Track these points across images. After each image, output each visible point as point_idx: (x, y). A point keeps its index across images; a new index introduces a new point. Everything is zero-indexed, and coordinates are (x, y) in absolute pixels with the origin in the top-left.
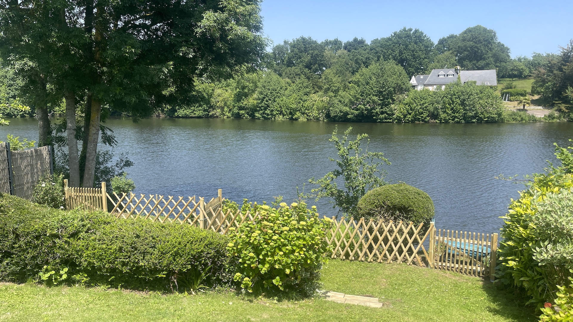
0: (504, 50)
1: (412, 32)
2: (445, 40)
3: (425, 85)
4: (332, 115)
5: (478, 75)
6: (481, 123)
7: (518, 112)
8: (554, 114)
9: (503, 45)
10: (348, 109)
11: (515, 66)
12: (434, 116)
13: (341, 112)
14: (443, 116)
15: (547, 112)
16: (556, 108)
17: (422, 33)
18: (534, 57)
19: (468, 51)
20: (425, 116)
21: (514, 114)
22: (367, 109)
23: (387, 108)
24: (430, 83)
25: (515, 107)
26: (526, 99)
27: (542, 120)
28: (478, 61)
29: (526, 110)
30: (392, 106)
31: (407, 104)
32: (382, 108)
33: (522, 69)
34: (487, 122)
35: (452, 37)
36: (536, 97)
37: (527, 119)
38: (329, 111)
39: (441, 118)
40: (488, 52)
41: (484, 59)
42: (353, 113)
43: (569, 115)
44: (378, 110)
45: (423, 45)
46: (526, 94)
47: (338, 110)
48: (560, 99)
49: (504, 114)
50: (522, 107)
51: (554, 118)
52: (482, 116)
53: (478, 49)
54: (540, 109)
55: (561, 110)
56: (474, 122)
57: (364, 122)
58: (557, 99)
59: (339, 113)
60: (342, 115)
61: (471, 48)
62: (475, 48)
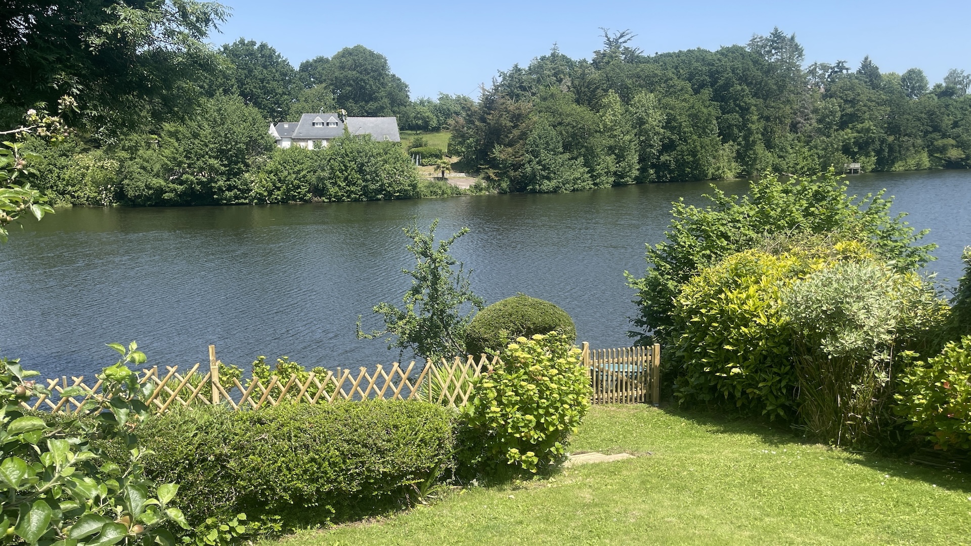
0: (401, 87)
1: (256, 47)
2: (311, 65)
3: (293, 140)
4: (131, 193)
5: (372, 125)
6: (390, 200)
7: (437, 181)
8: (481, 184)
9: (399, 79)
10: (163, 183)
11: (418, 113)
12: (319, 191)
13: (148, 187)
14: (333, 190)
15: (473, 181)
16: (482, 175)
17: (274, 51)
18: (440, 99)
19: (351, 85)
20: (303, 192)
21: (431, 185)
22: (200, 183)
23: (238, 179)
24: (301, 136)
25: (430, 174)
26: (444, 163)
27: (468, 192)
28: (367, 102)
29: (446, 179)
30: (247, 175)
31: (271, 172)
32: (228, 180)
33: (428, 117)
34: (398, 198)
35: (321, 60)
36: (455, 159)
37: (449, 191)
38: (123, 187)
39: (331, 195)
40: (379, 88)
41: (376, 99)
42: (172, 189)
43: (499, 185)
44: (221, 183)
45: (277, 71)
46: (442, 155)
47: (142, 185)
48: (487, 162)
49: (420, 185)
50: (440, 175)
51: (481, 190)
52: (390, 189)
53: (365, 83)
54: (463, 178)
55: (489, 177)
56: (380, 200)
57: (195, 205)
58: (482, 162)
59: (144, 190)
60: (152, 194)
61: (354, 81)
62: (361, 81)
